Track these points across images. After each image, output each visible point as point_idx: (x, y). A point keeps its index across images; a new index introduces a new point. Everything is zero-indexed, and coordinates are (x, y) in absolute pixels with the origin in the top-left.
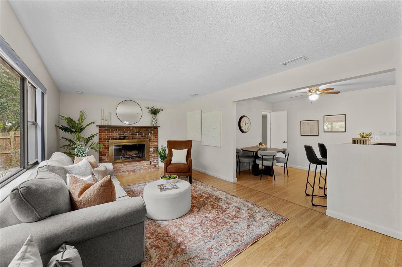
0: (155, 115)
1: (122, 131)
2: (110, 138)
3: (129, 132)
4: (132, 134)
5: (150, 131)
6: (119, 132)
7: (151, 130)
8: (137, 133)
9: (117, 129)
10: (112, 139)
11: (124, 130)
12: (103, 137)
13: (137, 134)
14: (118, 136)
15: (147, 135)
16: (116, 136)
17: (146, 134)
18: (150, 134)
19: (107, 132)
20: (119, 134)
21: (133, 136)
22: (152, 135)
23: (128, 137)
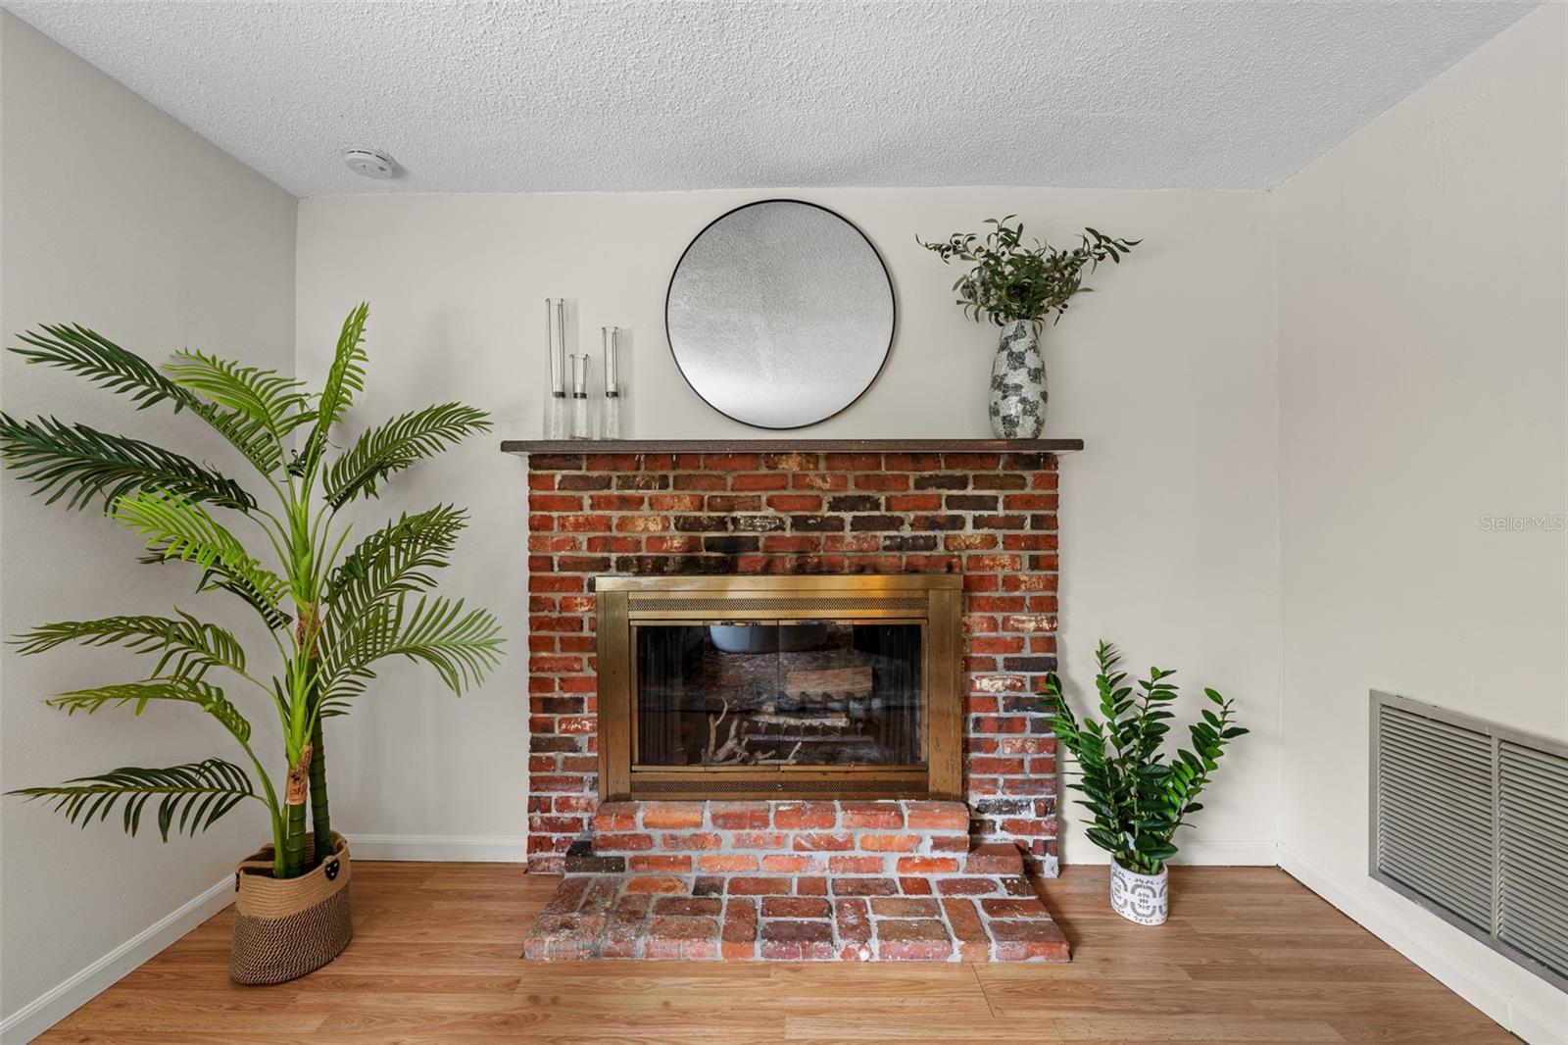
0: (1028, 324)
1: (707, 495)
2: (614, 556)
3: (770, 503)
4: (799, 523)
5: (970, 491)
6: (682, 504)
7: (979, 482)
8: (848, 516)
9: (666, 477)
10: (623, 565)
11: (730, 481)
12: (558, 546)
13: (839, 525)
14: (676, 544)
15: (940, 534)
16: (662, 539)
17: (934, 524)
18: (978, 523)
19: (587, 502)
20: (684, 524)
21: (809, 540)
22: (1000, 534)
23: (760, 554)
